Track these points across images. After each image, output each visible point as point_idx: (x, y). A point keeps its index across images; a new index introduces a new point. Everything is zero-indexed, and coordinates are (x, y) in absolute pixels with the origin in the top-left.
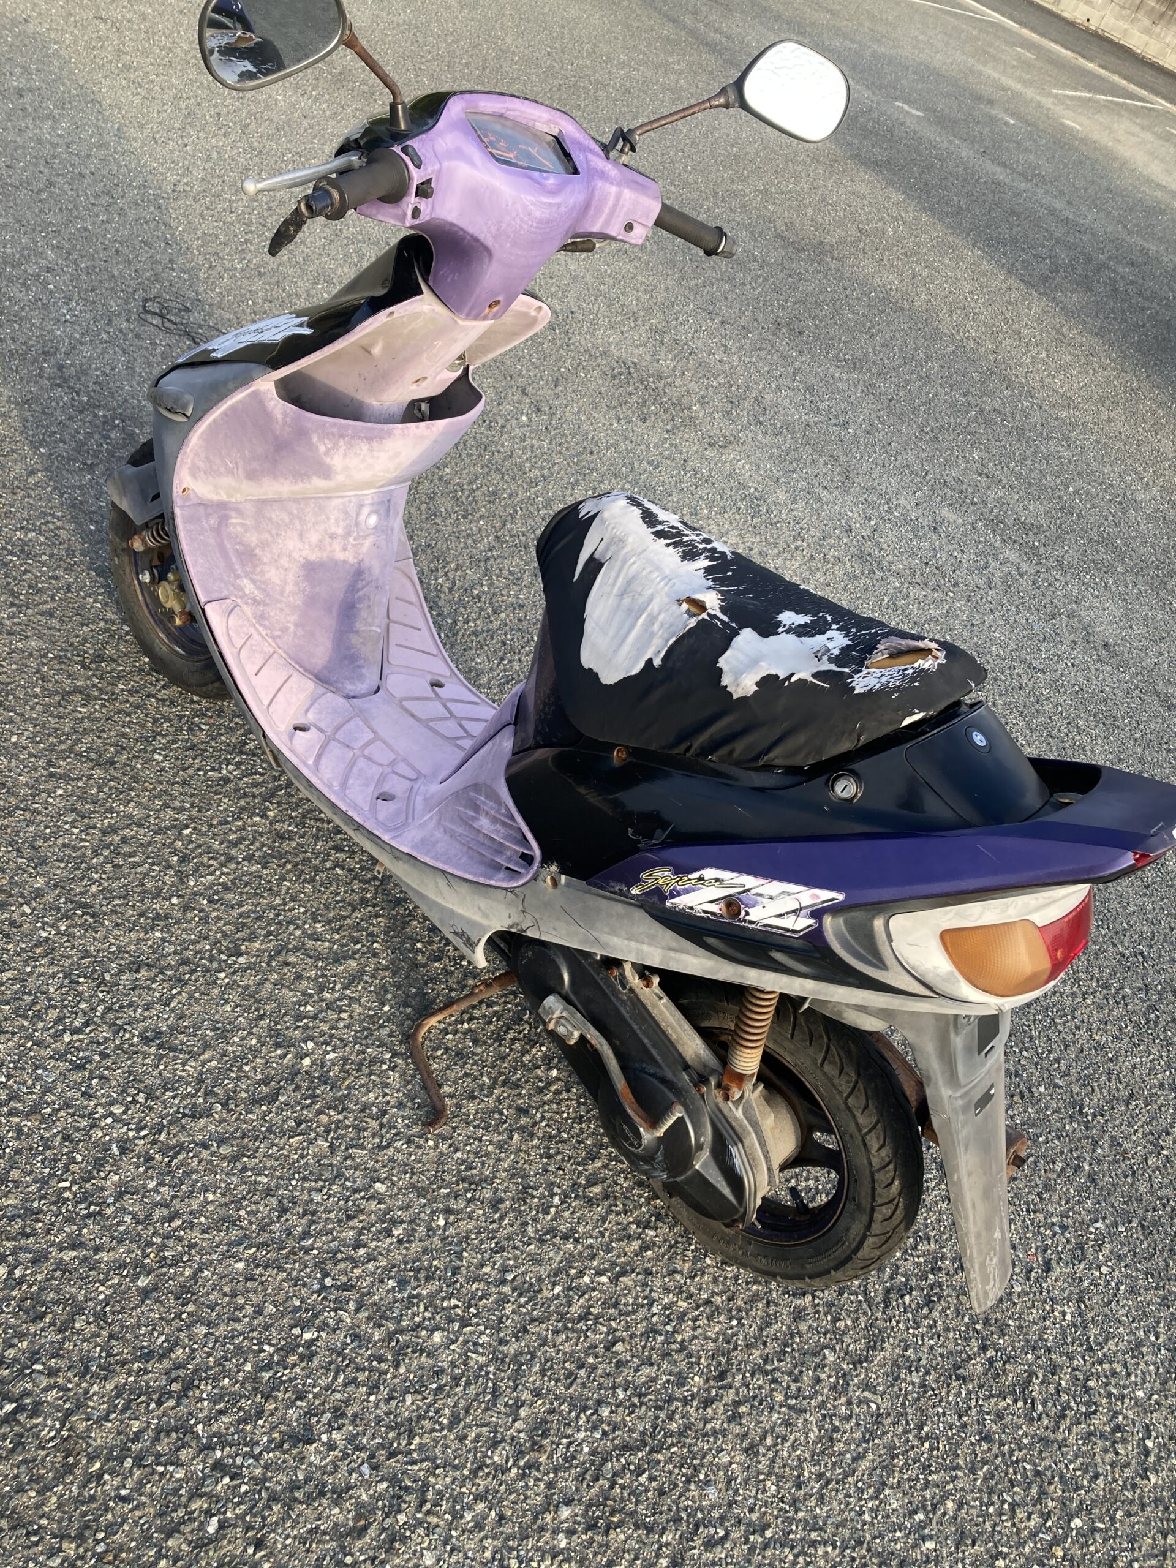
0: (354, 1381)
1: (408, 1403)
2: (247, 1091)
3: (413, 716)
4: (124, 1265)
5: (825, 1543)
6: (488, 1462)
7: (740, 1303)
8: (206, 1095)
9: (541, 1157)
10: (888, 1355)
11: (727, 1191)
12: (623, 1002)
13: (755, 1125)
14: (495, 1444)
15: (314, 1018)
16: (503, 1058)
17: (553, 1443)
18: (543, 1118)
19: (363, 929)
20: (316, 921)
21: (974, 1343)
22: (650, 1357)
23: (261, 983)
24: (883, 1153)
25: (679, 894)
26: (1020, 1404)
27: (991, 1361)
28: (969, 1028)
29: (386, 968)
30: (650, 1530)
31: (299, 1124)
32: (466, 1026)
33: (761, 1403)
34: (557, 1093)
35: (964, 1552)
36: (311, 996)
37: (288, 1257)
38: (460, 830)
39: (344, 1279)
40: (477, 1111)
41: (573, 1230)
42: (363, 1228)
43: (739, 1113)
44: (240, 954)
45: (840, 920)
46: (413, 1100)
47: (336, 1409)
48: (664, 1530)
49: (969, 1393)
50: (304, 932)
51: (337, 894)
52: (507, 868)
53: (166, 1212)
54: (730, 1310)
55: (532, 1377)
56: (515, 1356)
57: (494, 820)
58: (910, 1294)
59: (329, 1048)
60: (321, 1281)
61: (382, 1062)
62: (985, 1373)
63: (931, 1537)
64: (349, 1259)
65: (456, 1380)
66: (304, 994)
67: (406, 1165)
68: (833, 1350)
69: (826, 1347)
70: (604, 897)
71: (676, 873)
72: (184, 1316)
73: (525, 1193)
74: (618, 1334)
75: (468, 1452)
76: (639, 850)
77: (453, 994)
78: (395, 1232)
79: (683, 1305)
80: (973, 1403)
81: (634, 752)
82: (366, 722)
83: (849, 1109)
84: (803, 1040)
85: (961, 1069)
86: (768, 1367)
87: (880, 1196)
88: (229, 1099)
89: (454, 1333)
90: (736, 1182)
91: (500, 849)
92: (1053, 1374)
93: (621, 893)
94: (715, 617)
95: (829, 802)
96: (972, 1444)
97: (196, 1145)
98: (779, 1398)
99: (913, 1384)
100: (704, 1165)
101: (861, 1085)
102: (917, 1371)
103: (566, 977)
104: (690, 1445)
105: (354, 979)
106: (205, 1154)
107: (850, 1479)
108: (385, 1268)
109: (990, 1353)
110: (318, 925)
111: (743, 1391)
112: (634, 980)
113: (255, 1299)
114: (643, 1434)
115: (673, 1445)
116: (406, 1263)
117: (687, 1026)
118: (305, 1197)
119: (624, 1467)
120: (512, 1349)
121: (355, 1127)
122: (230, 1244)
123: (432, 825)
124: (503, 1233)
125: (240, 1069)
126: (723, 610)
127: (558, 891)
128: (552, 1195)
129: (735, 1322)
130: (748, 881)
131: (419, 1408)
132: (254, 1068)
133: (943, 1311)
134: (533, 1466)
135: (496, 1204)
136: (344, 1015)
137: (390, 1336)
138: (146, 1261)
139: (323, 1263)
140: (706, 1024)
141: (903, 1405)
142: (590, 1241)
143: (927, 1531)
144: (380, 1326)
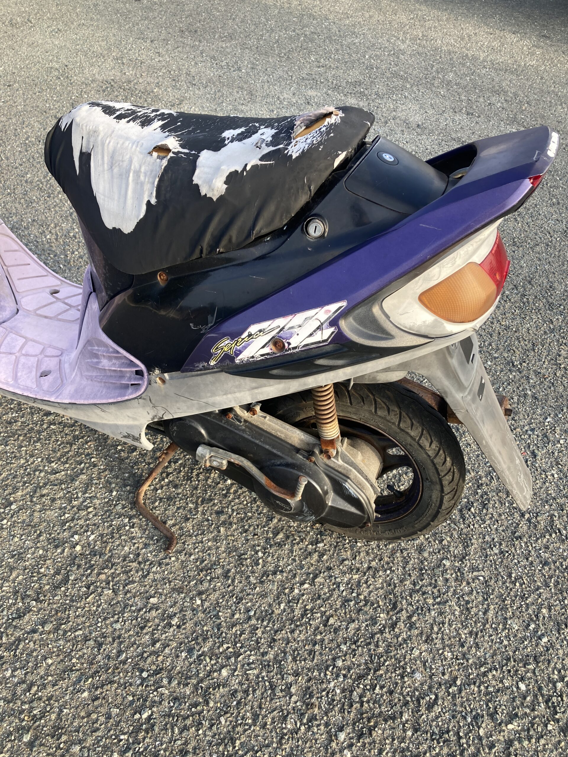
0: (186, 728)
1: (223, 723)
2: (48, 584)
3: (46, 317)
4: (11, 734)
5: (490, 670)
6: (285, 731)
7: (386, 559)
8: (23, 599)
9: (241, 533)
10: (476, 546)
11: (353, 510)
12: (244, 431)
13: (352, 464)
14: (284, 719)
15: (73, 519)
16: (196, 488)
17: (318, 698)
18: (233, 510)
19: (82, 454)
20: (51, 462)
21: (517, 515)
22: (351, 617)
23: (31, 515)
24: (433, 446)
25: (241, 352)
26: (554, 535)
27: (529, 520)
28: (457, 351)
29: (105, 470)
30: (393, 718)
31: (88, 588)
32: (166, 480)
33: (422, 610)
34: (236, 492)
35: (563, 633)
36: (65, 508)
37: (114, 673)
38: (94, 374)
39: (154, 667)
40: (193, 526)
41: (277, 566)
42: (154, 630)
43: (340, 462)
44: (11, 504)
45: (351, 319)
46: (152, 539)
47: (181, 751)
48: (401, 713)
49: (526, 543)
50: (46, 472)
51: (57, 441)
52: (132, 385)
53: (24, 686)
54: (383, 566)
55: (290, 666)
56: (275, 658)
57: (110, 358)
58: (473, 506)
59: (89, 533)
60: (140, 677)
61: (125, 526)
62: (529, 528)
63: (543, 635)
64: (152, 653)
65: (246, 692)
66: (60, 509)
67: (164, 579)
68: (447, 558)
69: (443, 559)
70: (197, 375)
71: (232, 339)
72: (62, 746)
73: (240, 558)
74: (327, 613)
75: (271, 732)
76: (204, 334)
77: (152, 466)
78: (173, 623)
79: (356, 577)
80: (530, 548)
81: (169, 270)
82: (17, 334)
83: (402, 430)
84: (358, 403)
85: (462, 378)
86: (418, 587)
87: (442, 471)
88: (38, 594)
89: (233, 665)
90: (355, 502)
91: (122, 375)
92: (562, 510)
93: (205, 368)
94: (179, 152)
95: (309, 244)
96: (540, 570)
97: (28, 633)
98: (430, 601)
99: (496, 554)
100: (333, 501)
101: (404, 414)
102: (495, 546)
103: (203, 432)
104: (395, 656)
105: (88, 485)
106: (36, 636)
107: (487, 626)
108: (176, 648)
109: (527, 516)
110: (53, 464)
111: (410, 608)
112: (245, 415)
113: (103, 710)
114: (366, 664)
115: (385, 661)
116: (187, 638)
117: (287, 426)
118: (110, 630)
119: (364, 690)
120: (271, 656)
121: (123, 572)
122: (74, 684)
123: (78, 379)
124: (238, 589)
125: (39, 573)
126: (182, 146)
127: (167, 385)
128: (257, 552)
129: (388, 572)
130: (280, 322)
131: (231, 722)
132: (47, 567)
133: (494, 506)
134: (313, 718)
135: (226, 575)
136: (90, 510)
137: (196, 687)
138: (24, 723)
139: (138, 664)
140: (298, 419)
141: (496, 569)
142: (289, 568)
143: (539, 633)
144: (187, 684)
